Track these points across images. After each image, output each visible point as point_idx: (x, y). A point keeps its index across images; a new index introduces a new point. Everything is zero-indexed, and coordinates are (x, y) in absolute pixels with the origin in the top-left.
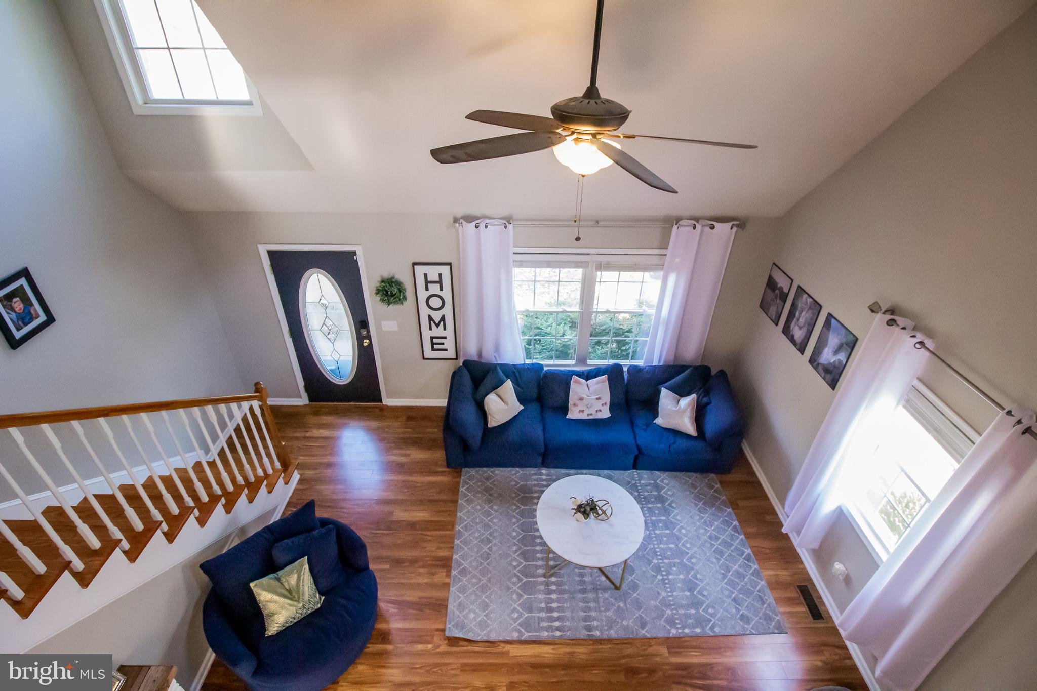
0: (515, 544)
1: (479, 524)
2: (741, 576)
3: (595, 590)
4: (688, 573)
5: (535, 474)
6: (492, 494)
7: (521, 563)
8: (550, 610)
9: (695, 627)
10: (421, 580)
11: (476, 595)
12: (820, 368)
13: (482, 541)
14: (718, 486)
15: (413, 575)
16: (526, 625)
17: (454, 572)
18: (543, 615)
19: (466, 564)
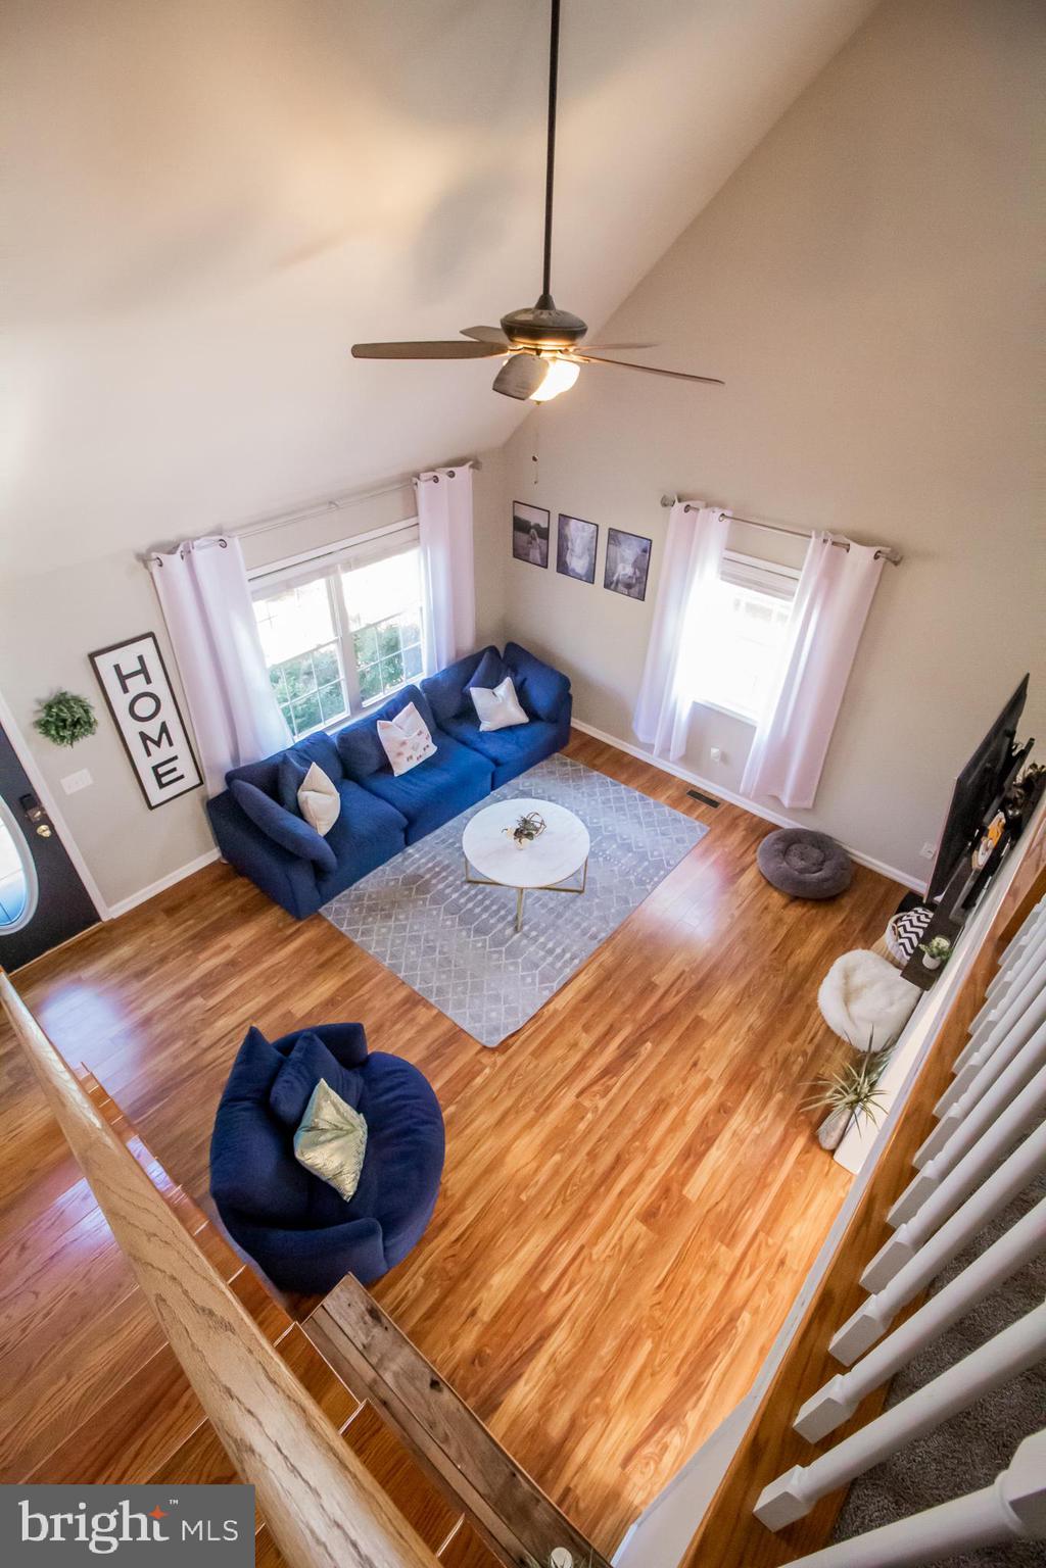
0: (461, 931)
1: (403, 943)
2: (650, 814)
3: (567, 907)
4: (616, 840)
5: (405, 859)
6: (381, 908)
7: (485, 940)
8: (550, 952)
9: (658, 873)
10: (407, 1036)
11: (476, 997)
12: (620, 587)
13: (425, 953)
14: (569, 760)
15: (392, 1039)
16: (545, 978)
17: (432, 1000)
18: (550, 959)
19: (435, 984)
